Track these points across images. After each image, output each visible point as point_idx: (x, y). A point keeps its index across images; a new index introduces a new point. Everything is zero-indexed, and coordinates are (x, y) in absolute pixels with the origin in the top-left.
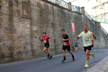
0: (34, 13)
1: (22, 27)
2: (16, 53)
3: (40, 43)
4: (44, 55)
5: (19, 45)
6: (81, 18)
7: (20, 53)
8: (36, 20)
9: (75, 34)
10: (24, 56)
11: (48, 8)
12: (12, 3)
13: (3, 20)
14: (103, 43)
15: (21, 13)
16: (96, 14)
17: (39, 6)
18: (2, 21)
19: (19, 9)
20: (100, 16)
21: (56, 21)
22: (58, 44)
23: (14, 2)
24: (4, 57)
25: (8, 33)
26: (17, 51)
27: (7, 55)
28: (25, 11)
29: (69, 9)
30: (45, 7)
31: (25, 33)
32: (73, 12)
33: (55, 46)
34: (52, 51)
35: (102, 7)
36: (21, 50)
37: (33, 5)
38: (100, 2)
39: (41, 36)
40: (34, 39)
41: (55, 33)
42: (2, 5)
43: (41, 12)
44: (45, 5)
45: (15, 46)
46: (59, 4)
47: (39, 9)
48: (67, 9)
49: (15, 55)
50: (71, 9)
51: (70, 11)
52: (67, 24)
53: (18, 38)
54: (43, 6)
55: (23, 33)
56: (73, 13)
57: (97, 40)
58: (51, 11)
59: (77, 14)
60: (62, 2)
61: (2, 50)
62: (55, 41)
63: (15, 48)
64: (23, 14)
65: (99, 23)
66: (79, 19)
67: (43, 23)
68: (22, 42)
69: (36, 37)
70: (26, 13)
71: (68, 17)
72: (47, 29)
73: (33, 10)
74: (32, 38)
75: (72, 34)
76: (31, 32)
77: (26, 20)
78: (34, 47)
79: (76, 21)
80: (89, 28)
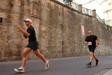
0: (44, 14)
3: (48, 44)
4: (51, 57)
6: (92, 21)
8: (45, 20)
11: (58, 9)
12: (24, 2)
13: (14, 18)
15: (32, 13)
16: (108, 18)
17: (49, 7)
18: (13, 19)
19: (30, 8)
21: (65, 22)
22: (66, 46)
23: (26, 1)
25: (18, 31)
27: (14, 53)
28: (35, 11)
29: (80, 11)
30: (55, 8)
32: (84, 14)
33: (63, 48)
34: (59, 53)
37: (43, 6)
39: (49, 37)
40: (42, 39)
41: (64, 34)
42: (14, 4)
43: (51, 12)
44: (55, 6)
45: (23, 45)
47: (49, 10)
48: (78, 11)
49: (22, 54)
50: (82, 12)
51: (80, 13)
52: (77, 26)
54: (54, 7)
56: (84, 16)
58: (61, 12)
59: (87, 17)
61: (10, 47)
62: (63, 43)
63: (23, 47)
65: (111, 27)
66: (90, 22)
67: (52, 23)
69: (44, 38)
70: (36, 13)
71: (77, 20)
72: (55, 30)
73: (43, 10)
74: (40, 38)
75: (81, 37)
76: (39, 32)
77: (35, 20)
78: (41, 47)
79: (86, 23)
80: (100, 32)
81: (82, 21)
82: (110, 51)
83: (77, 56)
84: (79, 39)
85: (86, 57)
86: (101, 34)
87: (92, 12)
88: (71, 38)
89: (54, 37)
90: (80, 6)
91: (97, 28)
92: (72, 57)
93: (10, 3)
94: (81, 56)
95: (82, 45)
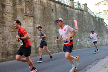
0: (37, 11)
1: (26, 25)
6: (84, 15)
8: (39, 18)
9: (78, 31)
11: (50, 6)
12: (16, 2)
13: (7, 18)
14: (107, 40)
15: (25, 12)
16: (99, 10)
17: (41, 4)
18: (6, 20)
19: (23, 7)
20: (103, 12)
22: (61, 42)
24: (9, 55)
25: (12, 31)
27: (11, 52)
28: (28, 10)
29: (72, 6)
30: (47, 5)
31: (29, 31)
32: (76, 9)
34: (55, 48)
35: (106, 3)
37: (36, 4)
40: (37, 36)
42: (6, 5)
43: (44, 10)
44: (47, 3)
46: (62, 1)
47: (41, 7)
48: (70, 6)
50: (74, 6)
51: (72, 8)
52: (70, 21)
54: (46, 4)
56: (76, 10)
57: (100, 37)
59: (79, 11)
61: (7, 48)
64: (26, 12)
65: (102, 19)
66: (82, 16)
67: (46, 20)
70: (29, 11)
71: (70, 15)
72: (50, 26)
73: (36, 8)
74: (35, 36)
76: (34, 30)
77: (29, 18)
78: (37, 44)
79: (79, 18)
80: (92, 25)
81: (75, 15)
82: (102, 42)
85: (81, 49)
86: (94, 27)
87: (83, 6)
89: (49, 34)
91: (89, 21)
93: (1, 3)
94: (76, 49)
95: (76, 39)
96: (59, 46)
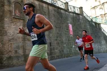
1: (14, 29)
2: (5, 59)
5: (10, 49)
6: (80, 19)
7: (10, 58)
9: (73, 36)
10: (15, 62)
11: (43, 8)
12: (4, 3)
14: (105, 47)
15: (14, 14)
16: (96, 14)
19: (11, 9)
20: (100, 17)
22: (54, 48)
23: (6, 2)
26: (7, 56)
29: (66, 9)
30: (40, 7)
31: (17, 36)
32: (71, 12)
33: (51, 50)
35: (102, 7)
36: (12, 55)
38: (99, 1)
40: (27, 42)
41: (51, 35)
44: (39, 5)
45: (5, 51)
46: (55, 3)
48: (64, 9)
49: (4, 61)
50: (68, 10)
51: (67, 11)
52: (64, 25)
53: (9, 41)
55: (15, 35)
56: (71, 14)
57: (98, 43)
58: (47, 12)
59: (75, 15)
60: (58, 2)
62: (50, 44)
63: (5, 53)
64: (15, 14)
65: (99, 24)
66: (77, 20)
68: (13, 46)
69: (29, 40)
70: (19, 14)
71: (65, 18)
74: (25, 41)
75: (69, 36)
77: (18, 21)
78: (26, 51)
79: (74, 22)
80: (88, 30)
81: (70, 19)
82: (100, 48)
83: (67, 57)
84: (67, 39)
85: (76, 57)
86: (90, 32)
87: (79, 9)
88: (59, 39)
90: (66, 4)
91: (85, 26)
92: (62, 59)
94: (71, 57)
95: (70, 45)
96: (51, 52)
